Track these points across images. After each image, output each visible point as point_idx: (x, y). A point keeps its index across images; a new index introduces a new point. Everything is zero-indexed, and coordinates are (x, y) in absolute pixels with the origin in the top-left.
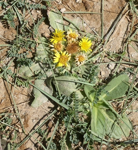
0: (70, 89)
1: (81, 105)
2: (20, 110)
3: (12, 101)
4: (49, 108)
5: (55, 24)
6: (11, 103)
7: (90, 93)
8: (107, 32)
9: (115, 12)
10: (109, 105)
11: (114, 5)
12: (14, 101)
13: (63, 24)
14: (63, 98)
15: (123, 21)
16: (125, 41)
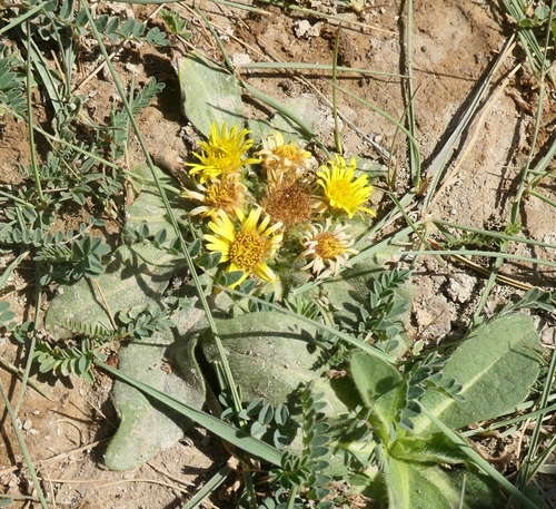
0: (284, 372)
1: (336, 449)
2: (53, 488)
3: (14, 444)
4: (188, 470)
5: (209, 113)
6: (11, 456)
7: (374, 393)
8: (431, 150)
9: (458, 74)
10: (462, 442)
11: (456, 49)
12: (24, 445)
13: (241, 116)
14: (254, 416)
15: (498, 108)
16: (508, 187)
